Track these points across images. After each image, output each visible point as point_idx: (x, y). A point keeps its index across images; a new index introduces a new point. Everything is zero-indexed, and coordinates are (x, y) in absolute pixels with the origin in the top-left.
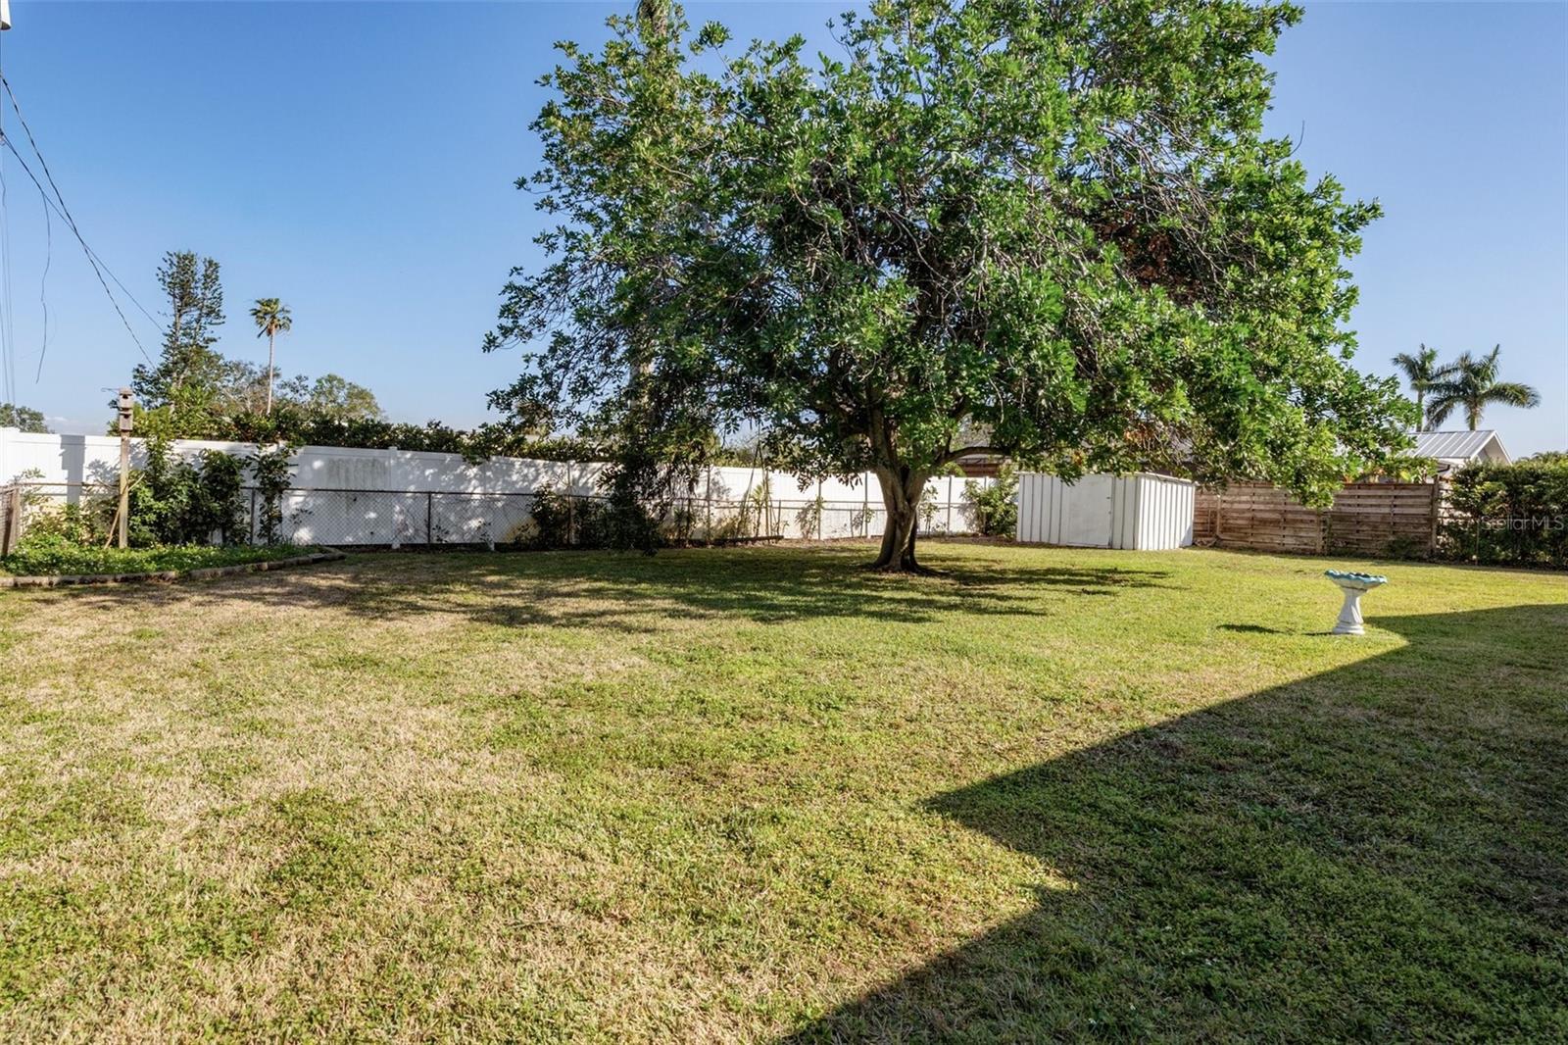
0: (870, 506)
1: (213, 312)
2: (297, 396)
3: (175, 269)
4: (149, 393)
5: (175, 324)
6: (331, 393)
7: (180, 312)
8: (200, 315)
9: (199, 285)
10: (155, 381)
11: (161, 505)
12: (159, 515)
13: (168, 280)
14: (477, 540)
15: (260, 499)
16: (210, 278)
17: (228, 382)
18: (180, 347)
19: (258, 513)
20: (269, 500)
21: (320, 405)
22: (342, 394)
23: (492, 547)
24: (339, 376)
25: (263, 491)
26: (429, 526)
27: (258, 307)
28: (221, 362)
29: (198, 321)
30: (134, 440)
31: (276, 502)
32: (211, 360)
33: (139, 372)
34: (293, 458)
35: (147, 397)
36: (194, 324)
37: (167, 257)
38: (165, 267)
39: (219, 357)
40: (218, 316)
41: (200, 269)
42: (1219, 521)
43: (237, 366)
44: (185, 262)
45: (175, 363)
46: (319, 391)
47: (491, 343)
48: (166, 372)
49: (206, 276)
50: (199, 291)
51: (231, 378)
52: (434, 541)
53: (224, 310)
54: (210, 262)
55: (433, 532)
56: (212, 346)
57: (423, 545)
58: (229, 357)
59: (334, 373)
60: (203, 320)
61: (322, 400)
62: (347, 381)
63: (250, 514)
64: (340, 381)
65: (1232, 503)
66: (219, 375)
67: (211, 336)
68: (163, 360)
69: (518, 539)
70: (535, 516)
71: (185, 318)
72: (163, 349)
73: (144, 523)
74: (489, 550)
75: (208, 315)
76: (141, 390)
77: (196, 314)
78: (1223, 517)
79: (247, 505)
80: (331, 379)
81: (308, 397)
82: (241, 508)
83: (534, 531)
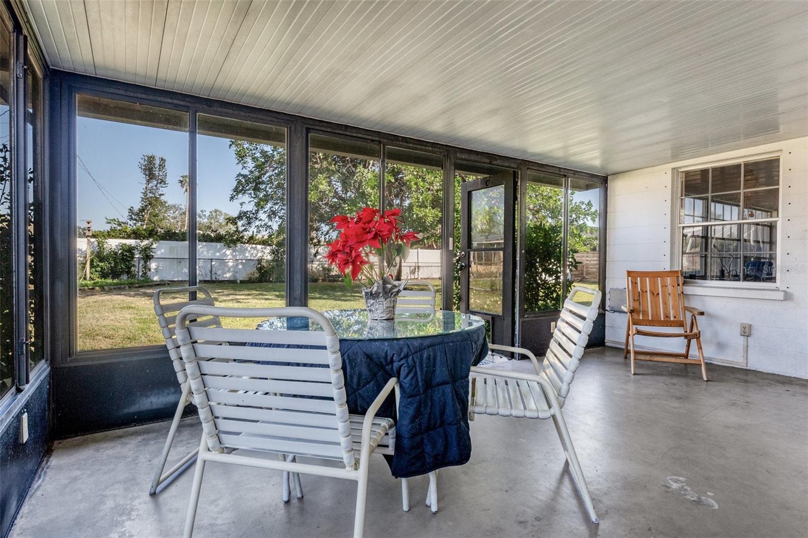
0: (420, 264)
1: (162, 181)
2: (201, 219)
3: (146, 163)
4: (135, 220)
5: (146, 188)
6: (216, 218)
7: (148, 182)
8: (157, 183)
9: (157, 169)
10: (138, 215)
11: (102, 264)
12: (102, 268)
13: (143, 167)
14: (232, 279)
15: (142, 262)
16: (162, 166)
17: (171, 213)
18: (148, 198)
19: (141, 267)
20: (145, 262)
21: (211, 223)
22: (221, 218)
23: (239, 282)
24: (220, 210)
25: (143, 259)
26: (211, 273)
27: (181, 179)
28: (167, 205)
29: (156, 186)
30: (93, 240)
31: (148, 263)
32: (163, 204)
33: (131, 210)
34: (154, 246)
35: (135, 222)
36: (155, 188)
37: (143, 157)
38: (142, 162)
39: (165, 202)
40: (165, 184)
41: (157, 162)
42: (585, 270)
43: (174, 206)
44: (151, 159)
45: (146, 206)
46: (210, 217)
47: (232, 198)
48: (142, 210)
49: (160, 165)
50: (157, 172)
51: (172, 212)
52: (214, 279)
53: (168, 180)
54: (162, 159)
55: (213, 275)
56: (162, 198)
57: (209, 281)
58: (170, 202)
59: (216, 209)
60: (158, 185)
61: (213, 221)
62: (224, 212)
63: (137, 268)
64: (220, 212)
65: (590, 261)
66: (166, 211)
67: (162, 193)
68: (141, 205)
69: (250, 279)
70: (257, 269)
71: (151, 185)
72: (141, 199)
73: (96, 271)
74: (237, 283)
75: (160, 183)
76: (132, 218)
77: (155, 182)
78: (587, 268)
79: (136, 264)
80: (216, 211)
81: (206, 220)
82: (134, 266)
83: (257, 275)
